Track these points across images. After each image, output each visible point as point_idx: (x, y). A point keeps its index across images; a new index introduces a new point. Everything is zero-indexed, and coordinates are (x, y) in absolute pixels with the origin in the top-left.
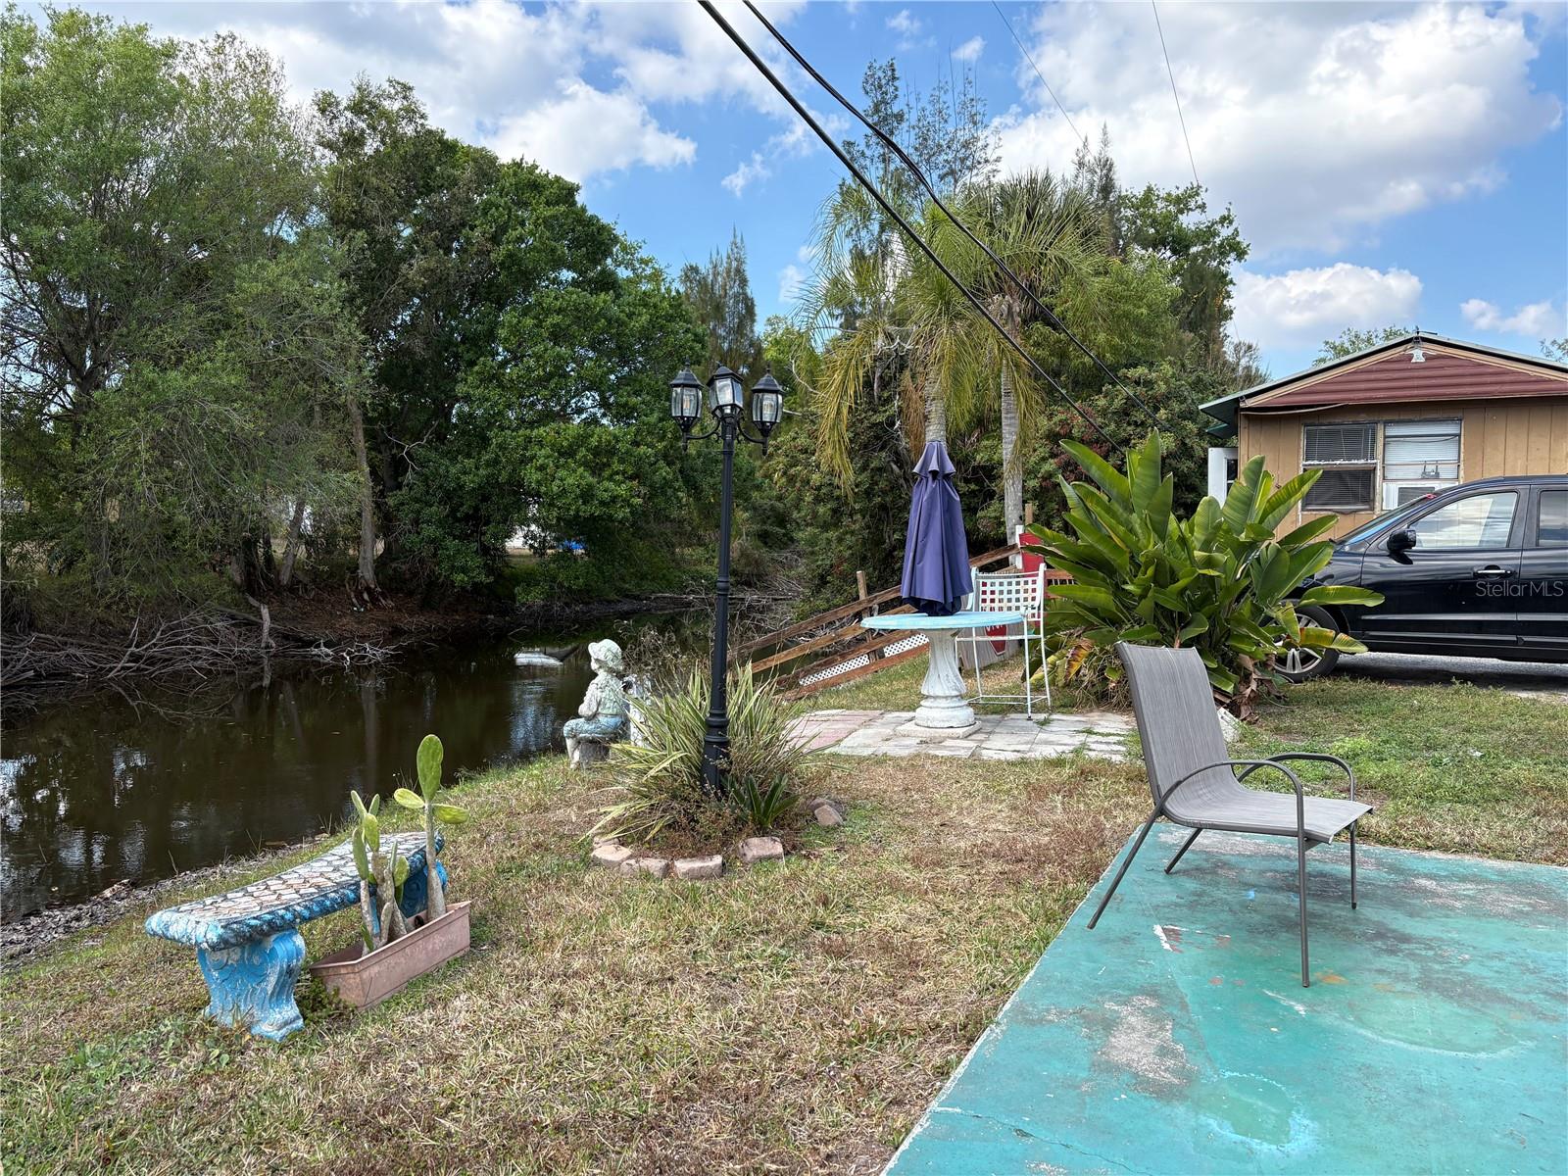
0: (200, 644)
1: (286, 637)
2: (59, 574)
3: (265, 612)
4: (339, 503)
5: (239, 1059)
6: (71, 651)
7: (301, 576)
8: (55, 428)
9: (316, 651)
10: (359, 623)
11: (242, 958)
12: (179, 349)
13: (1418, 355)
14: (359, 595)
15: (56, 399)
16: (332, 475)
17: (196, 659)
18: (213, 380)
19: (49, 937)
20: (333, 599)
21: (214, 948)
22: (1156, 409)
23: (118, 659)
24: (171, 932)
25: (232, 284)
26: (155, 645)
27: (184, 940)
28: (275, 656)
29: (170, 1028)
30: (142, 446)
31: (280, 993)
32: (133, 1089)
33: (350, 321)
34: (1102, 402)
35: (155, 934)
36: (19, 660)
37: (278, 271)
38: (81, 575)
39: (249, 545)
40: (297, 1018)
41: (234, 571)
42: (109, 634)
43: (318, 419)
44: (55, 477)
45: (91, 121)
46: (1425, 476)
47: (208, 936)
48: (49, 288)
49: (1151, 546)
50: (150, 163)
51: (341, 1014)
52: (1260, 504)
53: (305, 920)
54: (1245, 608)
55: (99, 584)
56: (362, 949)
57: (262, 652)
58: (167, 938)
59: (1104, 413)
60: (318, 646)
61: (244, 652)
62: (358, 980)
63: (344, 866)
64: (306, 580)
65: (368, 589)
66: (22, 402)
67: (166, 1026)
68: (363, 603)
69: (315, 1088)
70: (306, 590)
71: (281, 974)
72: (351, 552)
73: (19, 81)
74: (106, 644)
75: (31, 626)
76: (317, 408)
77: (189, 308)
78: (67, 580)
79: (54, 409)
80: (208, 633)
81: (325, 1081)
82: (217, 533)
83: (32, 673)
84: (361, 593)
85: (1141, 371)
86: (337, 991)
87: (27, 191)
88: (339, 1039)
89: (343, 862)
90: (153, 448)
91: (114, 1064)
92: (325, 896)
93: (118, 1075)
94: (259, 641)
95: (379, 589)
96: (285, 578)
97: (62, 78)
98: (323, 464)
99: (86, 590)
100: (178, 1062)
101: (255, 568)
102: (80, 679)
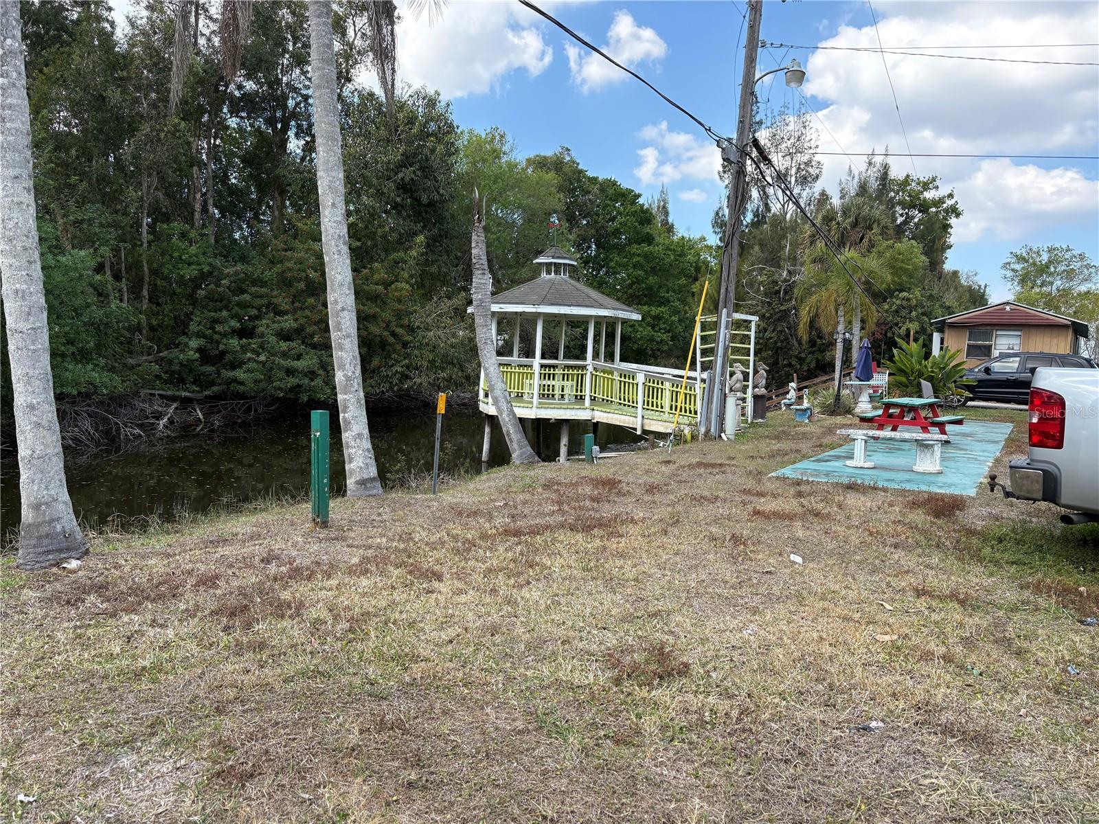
13: (1008, 308)
22: (911, 312)
34: (886, 307)
46: (1009, 349)
49: (918, 367)
52: (947, 357)
54: (941, 384)
59: (887, 311)
85: (904, 294)
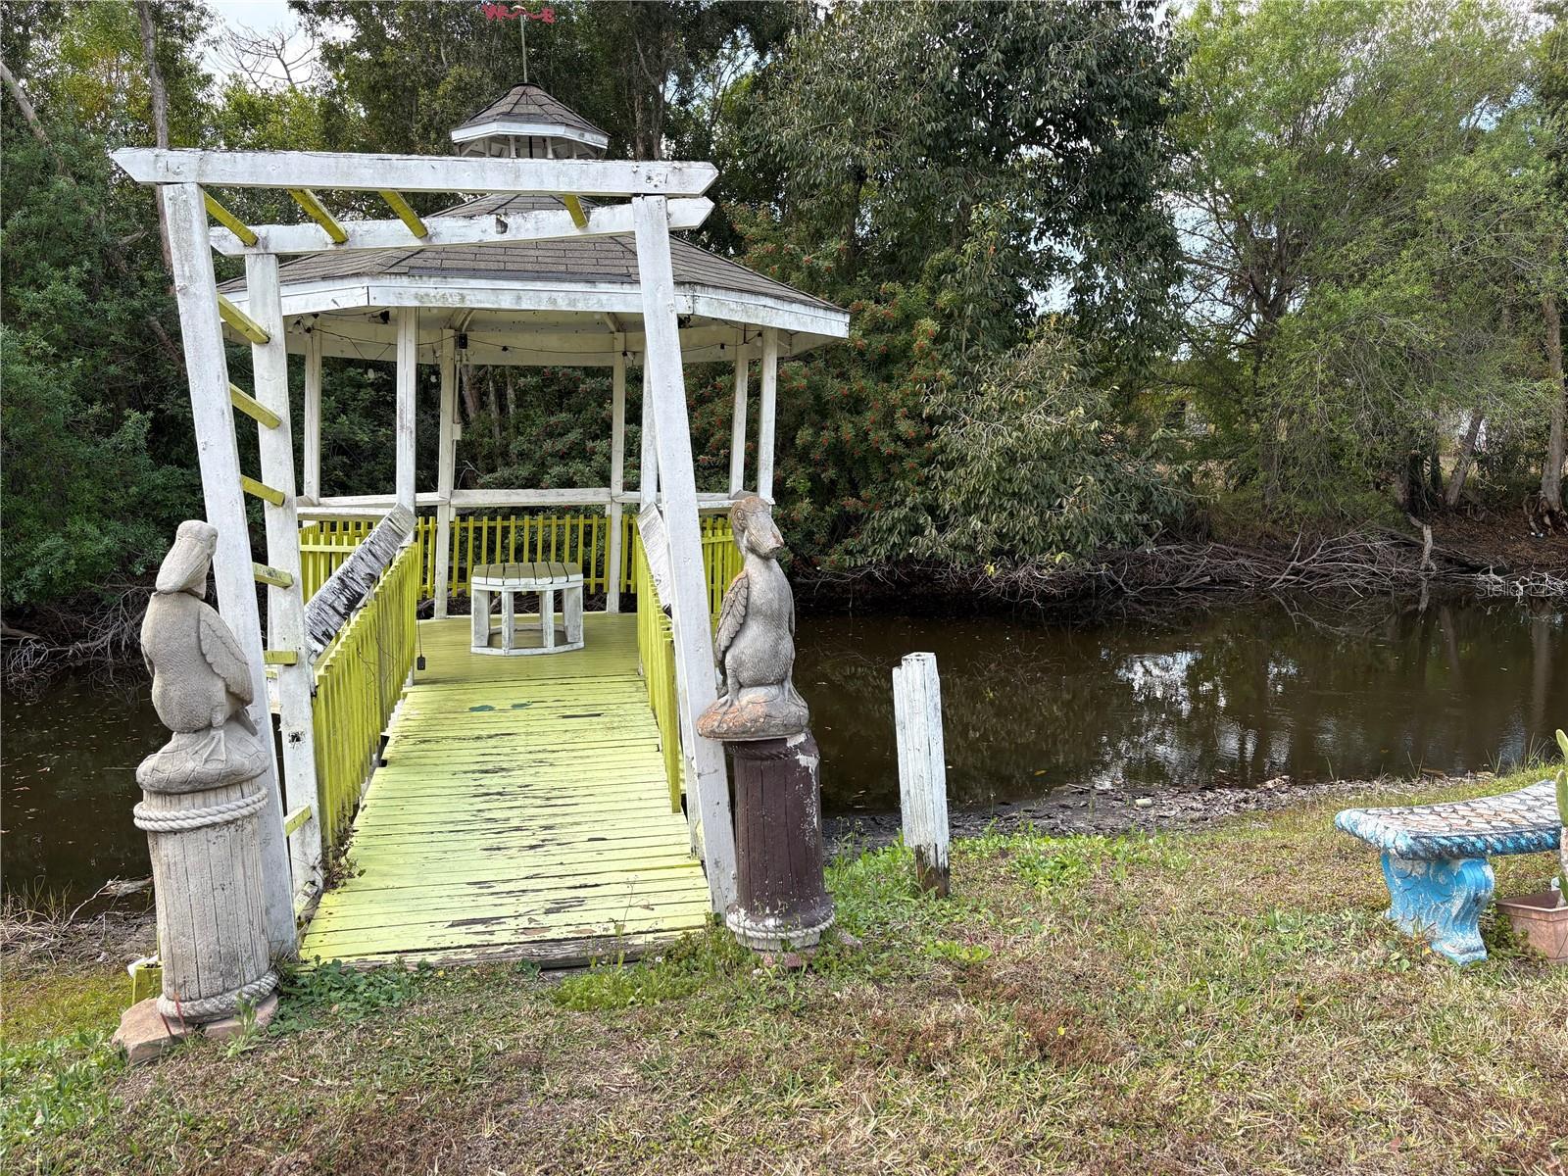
0: (1357, 562)
1: (1449, 561)
2: (1235, 490)
3: (1427, 533)
4: (1524, 416)
5: (1419, 968)
6: (1241, 561)
7: (1470, 495)
8: (1240, 355)
9: (1482, 577)
10: (1536, 550)
11: (1427, 873)
12: (1362, 266)
14: (1539, 519)
15: (1243, 329)
16: (1520, 385)
17: (1353, 576)
18: (1395, 294)
19: (1222, 811)
20: (1506, 521)
21: (1402, 855)
23: (1280, 571)
24: (1360, 831)
25: (1423, 190)
26: (1314, 560)
27: (1372, 841)
28: (1434, 579)
29: (1350, 918)
30: (1318, 368)
31: (1464, 919)
32: (1318, 962)
33: (1556, 207)
35: (1343, 829)
36: (1198, 566)
37: (1475, 165)
38: (1253, 490)
39: (1416, 462)
40: (1482, 949)
41: (1398, 490)
42: (1274, 547)
43: (1505, 325)
44: (1239, 402)
45: (1295, 52)
47: (1397, 843)
48: (1244, 226)
50: (1349, 80)
51: (1528, 960)
53: (1496, 852)
55: (1268, 501)
56: (1557, 900)
57: (1421, 575)
58: (1355, 835)
60: (1487, 572)
61: (1402, 573)
62: (1551, 930)
63: (1540, 807)
64: (1477, 500)
65: (1551, 513)
66: (1212, 334)
67: (1347, 916)
68: (1544, 527)
69: (1503, 1023)
70: (1475, 511)
71: (1467, 900)
72: (1533, 470)
73: (1233, 33)
74: (1270, 556)
75: (1209, 536)
76: (1506, 311)
77: (1376, 222)
78: (1242, 496)
79: (1240, 338)
80: (1367, 551)
81: (1516, 1020)
82: (1383, 450)
83: (1208, 578)
84: (1542, 517)
86: (1526, 936)
87: (1234, 137)
88: (1528, 983)
89: (1538, 803)
90: (1329, 368)
91: (1301, 935)
92: (1520, 833)
93: (1304, 947)
94: (1419, 563)
95: (1564, 513)
96: (1452, 498)
97: (1273, 18)
98: (1509, 373)
99: (1257, 506)
100: (1360, 952)
101: (1419, 487)
102: (1247, 587)
